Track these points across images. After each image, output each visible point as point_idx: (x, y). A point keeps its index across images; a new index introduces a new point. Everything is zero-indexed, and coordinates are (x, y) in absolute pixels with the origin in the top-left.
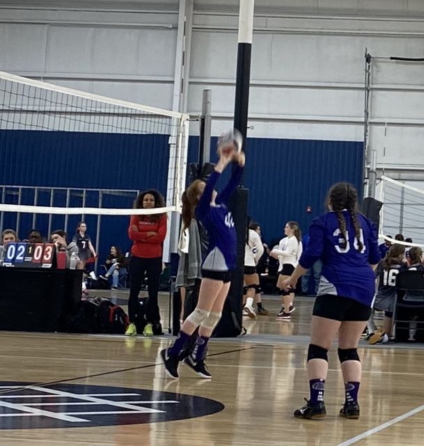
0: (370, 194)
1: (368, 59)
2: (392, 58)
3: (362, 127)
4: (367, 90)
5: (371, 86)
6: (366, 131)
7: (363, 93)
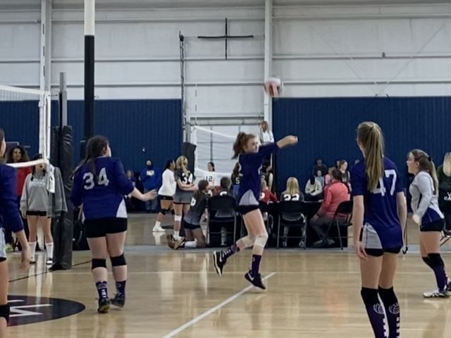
0: (187, 139)
1: (182, 39)
2: (199, 37)
3: (180, 88)
4: (182, 61)
5: (185, 58)
6: (183, 91)
7: (179, 64)
